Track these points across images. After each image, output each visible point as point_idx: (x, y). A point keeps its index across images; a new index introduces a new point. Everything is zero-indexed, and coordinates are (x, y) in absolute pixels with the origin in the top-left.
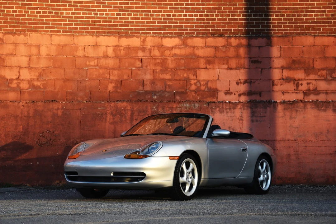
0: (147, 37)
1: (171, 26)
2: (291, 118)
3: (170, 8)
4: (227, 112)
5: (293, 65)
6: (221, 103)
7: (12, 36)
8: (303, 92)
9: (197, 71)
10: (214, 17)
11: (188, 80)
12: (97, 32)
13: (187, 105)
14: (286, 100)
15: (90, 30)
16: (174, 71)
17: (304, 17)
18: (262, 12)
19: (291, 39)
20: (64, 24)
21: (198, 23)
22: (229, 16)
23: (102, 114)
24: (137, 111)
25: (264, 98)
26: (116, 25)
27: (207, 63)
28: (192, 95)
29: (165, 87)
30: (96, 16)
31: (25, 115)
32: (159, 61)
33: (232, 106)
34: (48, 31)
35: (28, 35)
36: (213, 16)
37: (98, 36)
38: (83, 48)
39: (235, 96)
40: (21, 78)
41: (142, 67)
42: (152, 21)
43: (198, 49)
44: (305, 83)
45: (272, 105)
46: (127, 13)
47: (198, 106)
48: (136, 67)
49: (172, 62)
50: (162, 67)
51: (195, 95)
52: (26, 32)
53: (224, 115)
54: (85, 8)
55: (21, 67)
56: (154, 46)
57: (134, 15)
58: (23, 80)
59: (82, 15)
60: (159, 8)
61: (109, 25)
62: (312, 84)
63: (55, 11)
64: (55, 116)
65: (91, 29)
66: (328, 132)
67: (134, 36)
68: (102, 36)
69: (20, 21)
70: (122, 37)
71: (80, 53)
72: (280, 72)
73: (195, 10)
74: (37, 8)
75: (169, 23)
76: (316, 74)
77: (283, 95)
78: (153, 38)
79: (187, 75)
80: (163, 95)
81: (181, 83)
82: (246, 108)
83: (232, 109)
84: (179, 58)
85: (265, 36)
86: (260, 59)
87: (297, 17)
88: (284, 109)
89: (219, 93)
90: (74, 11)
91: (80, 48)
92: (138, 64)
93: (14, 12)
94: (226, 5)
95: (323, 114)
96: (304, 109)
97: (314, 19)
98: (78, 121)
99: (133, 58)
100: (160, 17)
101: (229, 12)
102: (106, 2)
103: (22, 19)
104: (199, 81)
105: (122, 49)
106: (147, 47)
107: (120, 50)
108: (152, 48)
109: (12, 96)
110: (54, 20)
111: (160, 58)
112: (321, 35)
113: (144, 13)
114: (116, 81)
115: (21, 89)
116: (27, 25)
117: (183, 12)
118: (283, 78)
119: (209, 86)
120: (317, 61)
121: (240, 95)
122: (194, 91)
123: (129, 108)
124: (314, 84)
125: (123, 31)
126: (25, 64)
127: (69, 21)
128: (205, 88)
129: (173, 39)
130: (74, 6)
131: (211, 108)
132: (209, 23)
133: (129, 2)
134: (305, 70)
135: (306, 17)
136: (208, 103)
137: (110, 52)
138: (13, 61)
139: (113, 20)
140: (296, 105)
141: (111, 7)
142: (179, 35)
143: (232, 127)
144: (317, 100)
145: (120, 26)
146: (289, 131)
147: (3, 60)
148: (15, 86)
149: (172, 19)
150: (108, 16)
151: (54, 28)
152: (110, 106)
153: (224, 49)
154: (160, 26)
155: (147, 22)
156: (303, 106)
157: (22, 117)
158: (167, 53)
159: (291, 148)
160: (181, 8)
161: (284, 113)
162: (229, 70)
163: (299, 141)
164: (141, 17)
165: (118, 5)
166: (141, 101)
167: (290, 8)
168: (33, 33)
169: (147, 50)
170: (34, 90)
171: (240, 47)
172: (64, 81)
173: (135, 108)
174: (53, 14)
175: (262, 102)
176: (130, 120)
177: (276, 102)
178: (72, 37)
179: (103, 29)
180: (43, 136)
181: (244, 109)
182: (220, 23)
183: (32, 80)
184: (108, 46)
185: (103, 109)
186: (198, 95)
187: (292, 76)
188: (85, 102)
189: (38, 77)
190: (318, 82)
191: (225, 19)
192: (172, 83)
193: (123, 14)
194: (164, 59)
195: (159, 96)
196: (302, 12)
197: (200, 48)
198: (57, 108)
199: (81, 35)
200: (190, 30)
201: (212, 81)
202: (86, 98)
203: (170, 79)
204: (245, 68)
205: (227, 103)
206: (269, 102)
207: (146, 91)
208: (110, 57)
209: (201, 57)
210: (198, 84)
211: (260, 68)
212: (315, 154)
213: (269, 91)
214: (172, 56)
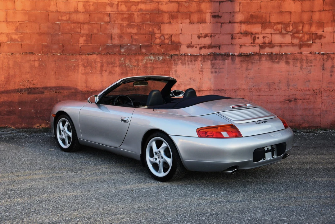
2: (247, 69)
4: (188, 64)
5: (251, 19)
6: (184, 56)
8: (259, 45)
9: (162, 26)
11: (152, 34)
13: (152, 58)
14: (243, 53)
16: (140, 25)
23: (74, 66)
24: (106, 63)
25: (224, 51)
27: (171, 17)
28: (157, 48)
29: (132, 41)
31: (6, 66)
32: (126, 16)
33: (193, 58)
38: (55, 3)
39: (196, 49)
41: (110, 22)
43: (162, 4)
44: (261, 36)
45: (230, 58)
47: (162, 58)
48: (105, 22)
49: (138, 17)
50: (128, 21)
51: (159, 48)
53: (186, 67)
56: (122, 2)
58: (2, 33)
64: (32, 67)
66: (280, 83)
71: (53, 8)
72: (238, 26)
76: (272, 28)
77: (241, 48)
79: (152, 29)
80: (130, 48)
81: (147, 37)
82: (206, 60)
83: (193, 62)
84: (145, 13)
86: (220, 14)
88: (241, 61)
89: (182, 46)
91: (52, 3)
92: (107, 19)
95: (276, 65)
96: (260, 61)
98: (53, 71)
99: (101, 13)
104: (163, 35)
105: (91, 5)
106: (115, 2)
107: (89, 6)
108: (120, 4)
111: (126, 13)
114: (87, 35)
115: (1, 41)
118: (241, 32)
119: (172, 40)
120: (273, 15)
121: (201, 48)
122: (157, 44)
123: (98, 60)
124: (269, 38)
126: (3, 19)
128: (169, 42)
131: (173, 61)
134: (262, 24)
136: (171, 56)
137: (81, 8)
140: (252, 57)
143: (193, 78)
144: (271, 53)
146: (245, 81)
152: (82, 58)
153: (187, 5)
156: (258, 58)
157: (3, 68)
158: (134, 8)
159: (246, 97)
161: (241, 65)
162: (192, 25)
163: (253, 90)
166: (110, 54)
169: (115, 6)
170: (12, 43)
171: (202, 2)
172: (40, 35)
173: (104, 61)
175: (221, 54)
176: (100, 71)
177: (233, 55)
180: (23, 84)
181: (204, 61)
183: (10, 34)
184: (78, 2)
185: (75, 61)
186: (162, 48)
187: (249, 30)
188: (59, 54)
189: (15, 30)
190: (273, 36)
192: (138, 37)
194: (131, 14)
195: (126, 49)
197: (164, 3)
198: (33, 60)
201: (175, 35)
202: (59, 51)
203: (136, 33)
204: (206, 23)
205: (189, 55)
206: (227, 55)
207: (114, 45)
208: (80, 12)
209: (165, 12)
210: (162, 38)
211: (220, 22)
212: (267, 102)
213: (228, 44)
214: (138, 11)
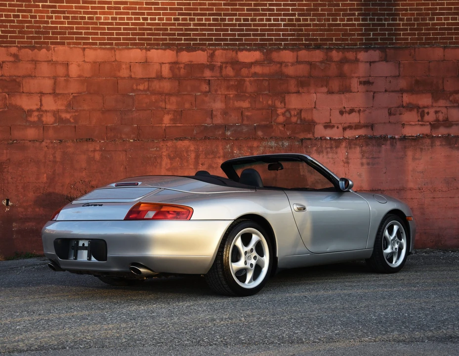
0: (216, 50)
1: (249, 35)
2: (414, 159)
3: (248, 10)
4: (327, 153)
5: (416, 87)
6: (320, 140)
7: (30, 51)
8: (430, 123)
9: (286, 96)
10: (309, 22)
11: (273, 110)
12: (148, 44)
13: (273, 144)
14: (407, 135)
15: (137, 41)
16: (254, 96)
17: (431, 22)
18: (374, 15)
19: (412, 51)
20: (102, 34)
21: (287, 30)
22: (329, 20)
23: (155, 158)
24: (203, 153)
25: (378, 132)
26: (174, 35)
27: (300, 85)
28: (279, 129)
29: (243, 120)
30: (145, 22)
31: (51, 160)
32: (234, 83)
33: (334, 144)
34: (80, 44)
35: (53, 49)
36: (306, 20)
37: (149, 50)
38: (128, 66)
39: (338, 130)
40: (44, 108)
41: (209, 91)
42: (222, 27)
43: (286, 66)
44: (432, 111)
45: (389, 142)
46: (188, 17)
47: (287, 144)
48: (201, 92)
49: (251, 84)
50: (237, 91)
51: (283, 129)
52: (50, 45)
53: (323, 157)
54: (130, 11)
55: (44, 94)
56: (227, 63)
57: (199, 20)
58: (46, 111)
59: (126, 21)
60: (232, 10)
61: (163, 35)
62: (442, 113)
63: (88, 16)
64: (90, 160)
65: (139, 39)
67: (199, 49)
68: (154, 50)
69: (41, 30)
70: (182, 50)
71: (124, 73)
72: (398, 97)
73: (282, 12)
74: (64, 12)
75: (247, 30)
76: (447, 98)
78: (225, 52)
79: (272, 102)
80: (239, 129)
81: (264, 114)
82: (353, 146)
83: (335, 148)
84: (261, 78)
85: (377, 48)
86: (371, 80)
87: (421, 22)
88: (405, 147)
89: (316, 126)
90: (115, 16)
91: (124, 66)
92: (205, 87)
93: (32, 17)
94: (325, 5)
95: (456, 153)
96: (432, 146)
97: (444, 24)
98: (122, 166)
99: (197, 79)
100: (234, 22)
101: (329, 15)
102: (159, 3)
103: (44, 27)
104: (288, 110)
105: (182, 67)
106: (217, 63)
107: (179, 69)
108: (224, 66)
109: (31, 133)
110: (88, 28)
111: (234, 79)
112: (453, 46)
113: (211, 17)
114: (175, 111)
115: (44, 123)
116: (51, 35)
117: (265, 15)
118: (403, 105)
119: (302, 117)
120: (448, 81)
121: (344, 129)
122: (281, 124)
123: (192, 148)
124: (443, 111)
125: (183, 42)
126: (48, 90)
127: (109, 29)
128: (297, 120)
129: (252, 53)
130: (115, 8)
131: (305, 147)
132: (301, 30)
133: (191, 2)
134: (432, 94)
135: (433, 22)
136: (302, 140)
137: (166, 71)
138: (32, 85)
139: (169, 27)
140: (421, 141)
141: (166, 9)
142: (260, 47)
144: (449, 135)
145: (179, 35)
146: (412, 176)
147: (19, 84)
148: (36, 119)
149: (250, 25)
150: (163, 22)
151: (88, 39)
152: (167, 145)
153: (323, 66)
154: (235, 35)
155: (216, 30)
156: (430, 142)
157: (45, 162)
158: (244, 71)
159: (414, 200)
160: (263, 10)
161: (405, 153)
162: (330, 95)
163: (425, 190)
164: (207, 22)
165: (176, 6)
166: (209, 139)
167: (411, 10)
168: (60, 46)
169: (217, 68)
170: (62, 125)
171: (344, 63)
172: (104, 112)
173: (201, 149)
174: (87, 20)
175: (375, 138)
176: (194, 165)
177: (393, 138)
178: (113, 51)
179: (155, 39)
180: (75, 188)
181: (350, 148)
182: (317, 30)
183: (58, 111)
184: (163, 63)
185: (156, 151)
186: (287, 129)
187: (415, 102)
188: (132, 141)
189: (66, 106)
190: (449, 110)
191: (324, 25)
192: (251, 114)
193: (182, 18)
194: (240, 80)
195: (233, 132)
196: (428, 14)
197: (290, 65)
198: (93, 150)
199: (126, 48)
200: (276, 40)
201: (306, 110)
202: (133, 136)
203: (249, 108)
204: (351, 92)
205: (327, 139)
206: (384, 138)
207: (216, 125)
208: (165, 78)
209: (291, 77)
210: (288, 114)
211: (371, 91)
212: (446, 208)
213: (385, 123)
214: (250, 76)
